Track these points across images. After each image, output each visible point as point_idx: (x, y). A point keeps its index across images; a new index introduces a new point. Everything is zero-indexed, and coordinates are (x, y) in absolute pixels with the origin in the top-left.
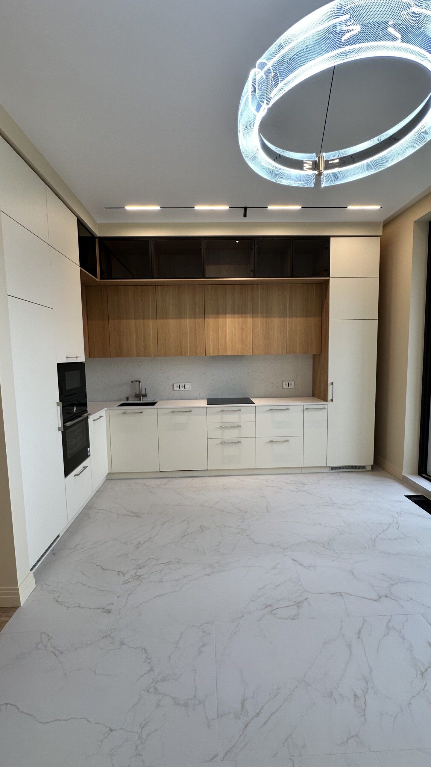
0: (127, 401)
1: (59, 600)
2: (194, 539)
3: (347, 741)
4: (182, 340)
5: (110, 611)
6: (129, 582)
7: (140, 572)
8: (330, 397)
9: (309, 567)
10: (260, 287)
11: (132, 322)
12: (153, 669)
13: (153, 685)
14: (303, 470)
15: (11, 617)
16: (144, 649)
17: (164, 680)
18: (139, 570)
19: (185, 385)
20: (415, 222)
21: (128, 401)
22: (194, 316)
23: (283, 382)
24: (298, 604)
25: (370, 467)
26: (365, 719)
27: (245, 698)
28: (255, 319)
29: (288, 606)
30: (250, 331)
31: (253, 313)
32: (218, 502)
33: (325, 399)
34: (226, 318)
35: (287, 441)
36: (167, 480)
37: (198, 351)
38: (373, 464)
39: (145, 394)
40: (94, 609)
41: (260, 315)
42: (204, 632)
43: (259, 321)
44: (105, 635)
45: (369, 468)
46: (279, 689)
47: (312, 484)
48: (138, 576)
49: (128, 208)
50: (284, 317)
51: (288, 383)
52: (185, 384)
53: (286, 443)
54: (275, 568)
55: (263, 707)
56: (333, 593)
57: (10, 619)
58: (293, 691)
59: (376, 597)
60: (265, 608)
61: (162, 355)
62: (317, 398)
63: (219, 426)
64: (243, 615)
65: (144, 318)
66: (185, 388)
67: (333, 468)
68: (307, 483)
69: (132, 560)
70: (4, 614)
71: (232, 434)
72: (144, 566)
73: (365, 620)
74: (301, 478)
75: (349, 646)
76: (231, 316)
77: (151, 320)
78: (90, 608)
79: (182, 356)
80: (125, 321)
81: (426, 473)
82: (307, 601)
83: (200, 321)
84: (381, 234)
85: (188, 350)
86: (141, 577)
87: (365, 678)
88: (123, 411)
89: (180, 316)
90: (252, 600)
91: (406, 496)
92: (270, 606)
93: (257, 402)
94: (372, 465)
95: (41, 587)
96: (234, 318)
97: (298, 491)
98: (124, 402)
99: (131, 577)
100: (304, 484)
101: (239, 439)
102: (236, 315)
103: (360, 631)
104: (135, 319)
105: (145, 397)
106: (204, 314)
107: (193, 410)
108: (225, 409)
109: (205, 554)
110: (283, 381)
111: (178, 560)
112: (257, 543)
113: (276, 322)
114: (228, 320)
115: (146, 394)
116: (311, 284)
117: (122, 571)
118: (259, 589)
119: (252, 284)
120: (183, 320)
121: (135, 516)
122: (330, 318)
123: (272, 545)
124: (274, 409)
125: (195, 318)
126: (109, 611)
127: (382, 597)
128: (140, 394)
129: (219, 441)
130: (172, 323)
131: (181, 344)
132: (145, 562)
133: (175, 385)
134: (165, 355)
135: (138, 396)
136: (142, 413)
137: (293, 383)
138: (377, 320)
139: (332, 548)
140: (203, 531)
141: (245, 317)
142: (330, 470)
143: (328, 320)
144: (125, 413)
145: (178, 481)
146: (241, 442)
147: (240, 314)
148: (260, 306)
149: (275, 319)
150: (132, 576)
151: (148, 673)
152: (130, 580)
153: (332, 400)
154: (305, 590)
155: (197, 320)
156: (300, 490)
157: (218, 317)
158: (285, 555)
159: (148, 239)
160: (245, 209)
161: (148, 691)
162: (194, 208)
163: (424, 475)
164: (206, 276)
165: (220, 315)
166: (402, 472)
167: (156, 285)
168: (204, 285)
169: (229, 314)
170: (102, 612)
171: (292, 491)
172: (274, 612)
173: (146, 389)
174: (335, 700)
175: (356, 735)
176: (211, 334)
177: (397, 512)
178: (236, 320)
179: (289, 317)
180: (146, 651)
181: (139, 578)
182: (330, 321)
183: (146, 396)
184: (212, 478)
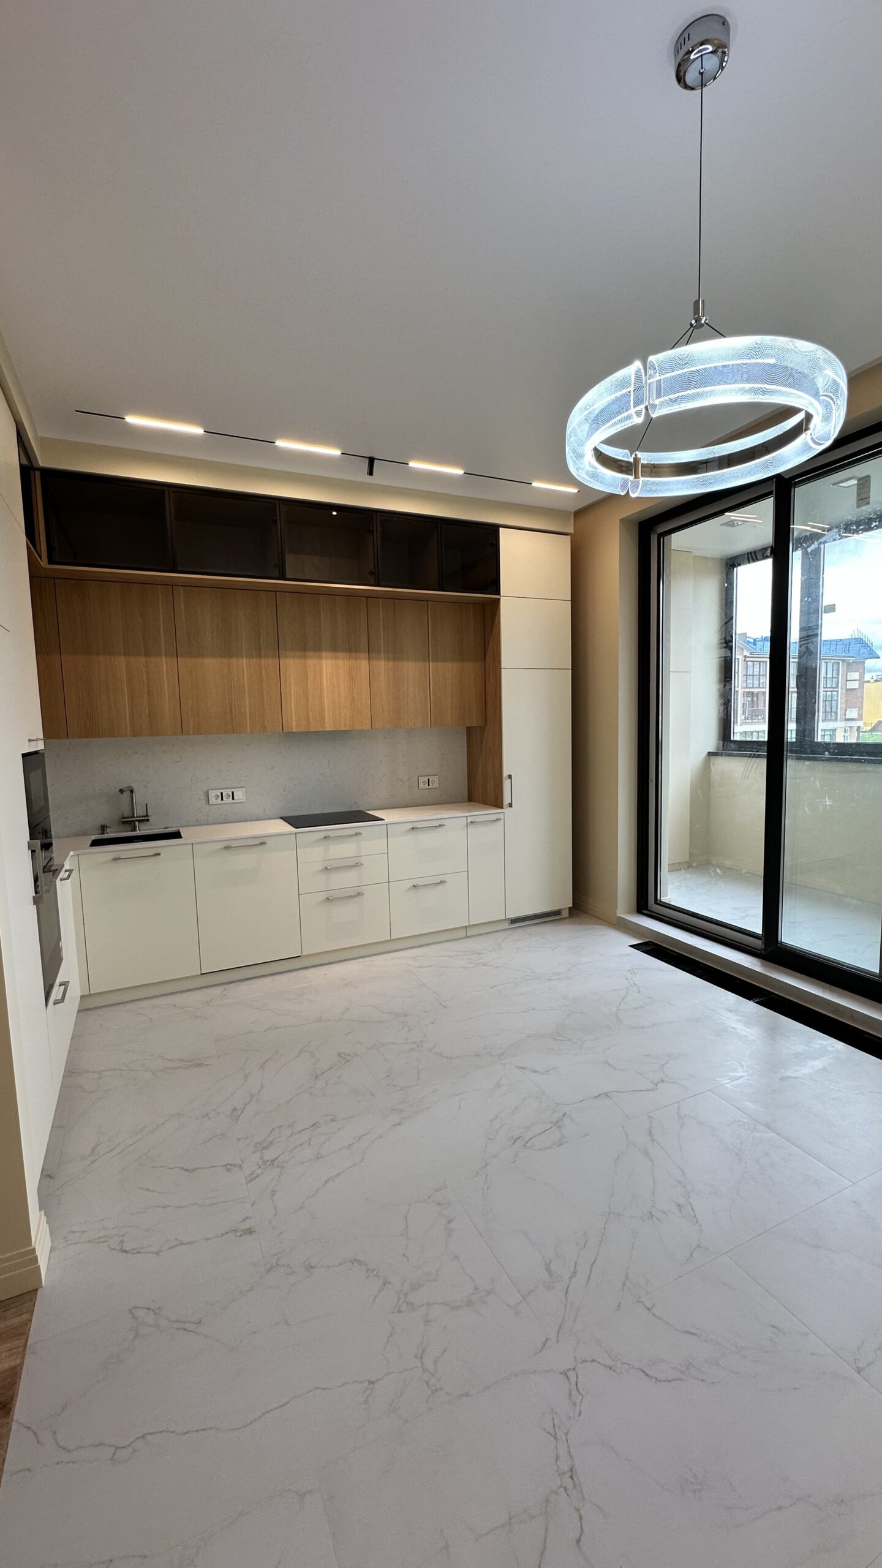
0: (103, 833)
1: (126, 1247)
2: (340, 1077)
3: (692, 1256)
4: (233, 701)
5: (252, 1230)
6: (258, 1176)
7: (269, 1155)
8: (507, 800)
9: (548, 1071)
10: (381, 602)
11: (121, 662)
12: (389, 1280)
13: (401, 1301)
14: (468, 932)
15: (33, 1311)
16: (355, 1260)
17: (415, 1287)
18: (264, 1151)
19: (233, 793)
20: (621, 520)
21: (107, 835)
22: (257, 652)
23: (419, 778)
24: (558, 1124)
25: (567, 911)
26: (700, 1226)
27: (548, 1263)
28: (374, 663)
29: (545, 1131)
30: (366, 685)
31: (371, 651)
32: (348, 1009)
33: (498, 803)
34: (320, 658)
35: (442, 882)
36: (221, 988)
37: (266, 723)
38: (571, 906)
39: (144, 817)
40: (217, 1236)
41: (383, 655)
42: (439, 1204)
43: (382, 665)
44: (268, 1266)
45: (566, 913)
46: (585, 1234)
47: (491, 952)
48: (268, 1161)
49: (131, 419)
50: (424, 661)
51: (429, 780)
52: (233, 790)
53: (440, 887)
54: (498, 1086)
55: (576, 1262)
56: (597, 1097)
57: (32, 1315)
58: (605, 1229)
59: (651, 1086)
60: (513, 1144)
61: (192, 733)
62: (479, 803)
63: (321, 868)
64: (486, 1163)
65: (147, 654)
66: (233, 799)
67: (514, 921)
68: (482, 952)
69: (239, 1140)
70: (10, 1312)
71: (345, 881)
72: (271, 1143)
73: (650, 1117)
74: (470, 944)
75: (646, 1153)
76: (329, 654)
77: (164, 660)
78: (207, 1239)
79: (234, 733)
80: (102, 658)
81: (646, 908)
82: (568, 1117)
83: (268, 663)
84: (572, 532)
85: (246, 722)
86: (277, 1160)
87: (679, 1182)
88: (113, 855)
89: (228, 650)
90: (488, 1139)
91: (632, 946)
92: (518, 1138)
93: (389, 816)
94: (569, 908)
95: (63, 1240)
96: (336, 658)
97: (474, 966)
98: (96, 836)
99: (257, 1167)
100: (479, 953)
101: (359, 890)
102: (341, 654)
103: (650, 1133)
104: (127, 654)
105: (145, 822)
106: (278, 650)
107: (269, 842)
108: (331, 834)
109: (373, 1095)
110: (420, 776)
111: (333, 1117)
112: (451, 1058)
113: (411, 669)
114: (324, 662)
115: (147, 816)
116: (467, 603)
117: (230, 1163)
118: (491, 1121)
119: (367, 596)
120: (234, 660)
121: (192, 1065)
122: (503, 665)
123: (478, 1055)
124: (418, 827)
125: (260, 656)
126: (250, 1231)
127: (658, 1083)
128: (133, 817)
129: (323, 896)
130: (211, 665)
131: (231, 710)
132: (269, 1136)
133: (212, 794)
134: (198, 731)
135: (129, 822)
136: (159, 857)
137: (436, 778)
138: (571, 671)
139: (566, 1038)
140: (348, 1061)
141: (356, 659)
142: (509, 925)
143: (500, 669)
144: (120, 859)
145: (244, 987)
146: (363, 894)
147: (347, 652)
148: (382, 640)
149: (410, 663)
150: (258, 1164)
151: (383, 1289)
152: (259, 1172)
153: (510, 805)
154: (558, 1104)
155: (263, 661)
156: (477, 964)
157: (305, 657)
158: (505, 1064)
159: (164, 488)
160: (371, 460)
161: (400, 1312)
162: (274, 443)
163: (646, 912)
164: (287, 577)
165: (308, 654)
166: (616, 911)
167: (172, 585)
168: (276, 591)
169: (326, 650)
170: (236, 1236)
171: (466, 968)
172: (529, 1144)
173: (146, 804)
174: (657, 1219)
175: (698, 1246)
176: (292, 689)
177: (629, 971)
178: (340, 662)
179: (433, 661)
180: (361, 1261)
181: (273, 1164)
182: (503, 670)
183: (148, 820)
184: (312, 970)
